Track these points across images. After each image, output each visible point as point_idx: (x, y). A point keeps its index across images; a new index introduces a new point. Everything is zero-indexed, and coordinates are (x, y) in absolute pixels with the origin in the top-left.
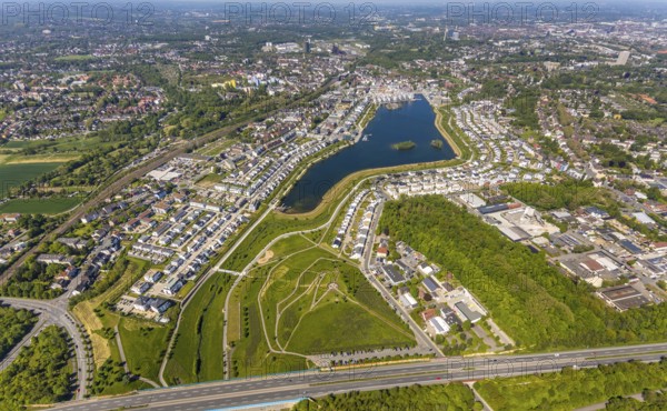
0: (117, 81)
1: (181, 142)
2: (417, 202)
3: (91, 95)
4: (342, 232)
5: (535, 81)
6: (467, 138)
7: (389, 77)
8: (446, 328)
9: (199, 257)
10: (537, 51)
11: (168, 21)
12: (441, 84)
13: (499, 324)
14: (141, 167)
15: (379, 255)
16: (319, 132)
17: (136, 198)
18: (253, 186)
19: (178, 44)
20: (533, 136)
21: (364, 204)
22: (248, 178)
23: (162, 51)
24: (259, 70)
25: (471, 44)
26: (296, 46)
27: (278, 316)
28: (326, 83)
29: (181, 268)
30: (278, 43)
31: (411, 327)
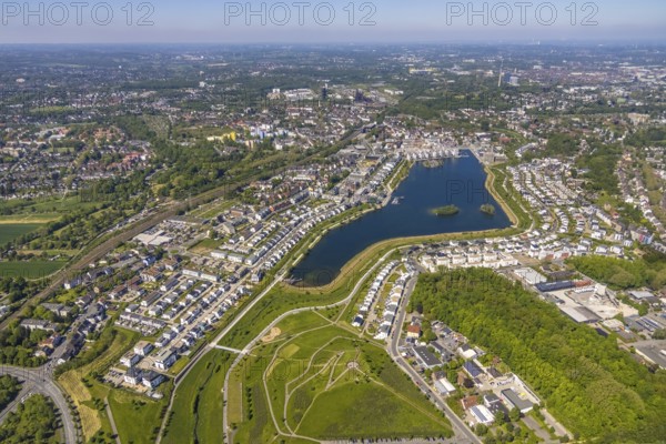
0: (99, 134)
1: (172, 203)
2: (457, 275)
3: (72, 150)
4: (364, 309)
5: (616, 136)
6: (526, 203)
7: (427, 129)
8: (490, 417)
9: (194, 330)
10: (620, 100)
11: (156, 65)
12: (494, 139)
13: (554, 415)
14: (127, 230)
15: (410, 335)
16: (337, 193)
17: (122, 264)
18: (256, 254)
19: (168, 91)
20: (610, 202)
21: (393, 278)
22: (250, 245)
23: (150, 100)
24: (263, 121)
25: (534, 90)
26: (310, 91)
27: (288, 397)
28: (347, 135)
29: (173, 342)
30: (288, 89)
31: (447, 416)
